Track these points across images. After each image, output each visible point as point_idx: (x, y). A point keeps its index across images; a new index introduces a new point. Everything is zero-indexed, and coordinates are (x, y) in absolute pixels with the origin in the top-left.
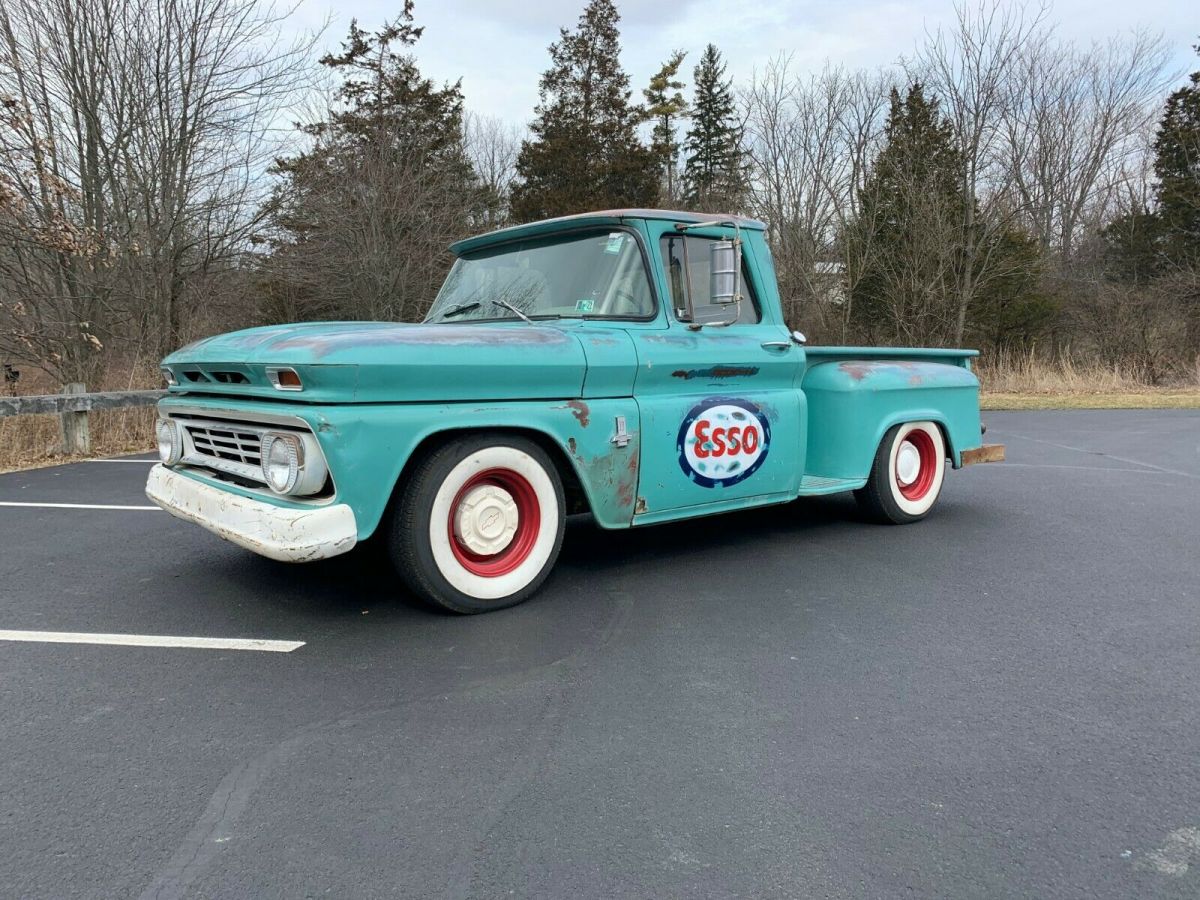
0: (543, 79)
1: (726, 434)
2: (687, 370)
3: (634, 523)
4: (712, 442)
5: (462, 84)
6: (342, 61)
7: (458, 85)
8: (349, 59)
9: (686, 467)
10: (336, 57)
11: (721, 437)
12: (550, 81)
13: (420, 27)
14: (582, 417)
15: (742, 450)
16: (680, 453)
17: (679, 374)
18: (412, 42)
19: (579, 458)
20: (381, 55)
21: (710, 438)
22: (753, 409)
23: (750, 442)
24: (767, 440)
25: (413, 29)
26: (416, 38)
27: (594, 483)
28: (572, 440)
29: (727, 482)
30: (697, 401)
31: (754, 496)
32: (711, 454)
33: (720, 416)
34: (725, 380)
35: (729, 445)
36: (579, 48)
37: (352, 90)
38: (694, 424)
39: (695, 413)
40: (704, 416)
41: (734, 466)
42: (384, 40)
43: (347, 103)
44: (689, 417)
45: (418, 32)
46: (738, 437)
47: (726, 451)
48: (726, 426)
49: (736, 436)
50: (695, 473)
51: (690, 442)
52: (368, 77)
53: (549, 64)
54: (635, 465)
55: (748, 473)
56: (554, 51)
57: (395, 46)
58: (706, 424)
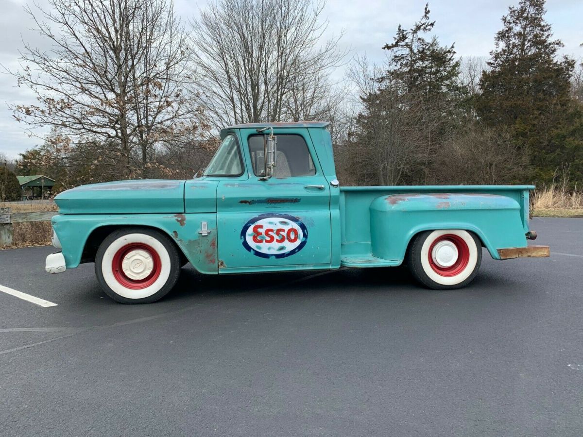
0: (496, 36)
1: (275, 232)
2: (249, 200)
3: (220, 272)
4: (265, 236)
5: (455, 46)
6: (393, 46)
7: (453, 47)
8: (396, 45)
9: (248, 248)
10: (390, 45)
11: (270, 233)
12: (502, 36)
13: (432, 22)
14: (182, 222)
15: (286, 241)
16: (243, 240)
18: (430, 30)
19: (180, 240)
20: (413, 40)
21: (264, 234)
22: (294, 220)
23: (292, 236)
24: (305, 236)
25: (430, 23)
26: (431, 28)
27: (190, 252)
28: (175, 232)
29: (278, 256)
30: (256, 215)
31: (303, 265)
32: (264, 241)
33: (270, 223)
34: (277, 205)
35: (276, 237)
36: (519, 15)
37: (396, 59)
38: (252, 226)
39: (253, 221)
40: (259, 223)
41: (282, 248)
42: (415, 32)
43: (396, 65)
44: (249, 223)
45: (432, 25)
46: (284, 234)
47: (275, 240)
48: (275, 228)
49: (282, 233)
50: (254, 250)
51: (249, 235)
52: (406, 51)
53: (502, 27)
54: (214, 244)
55: (293, 252)
56: (504, 20)
57: (420, 34)
58: (261, 227)
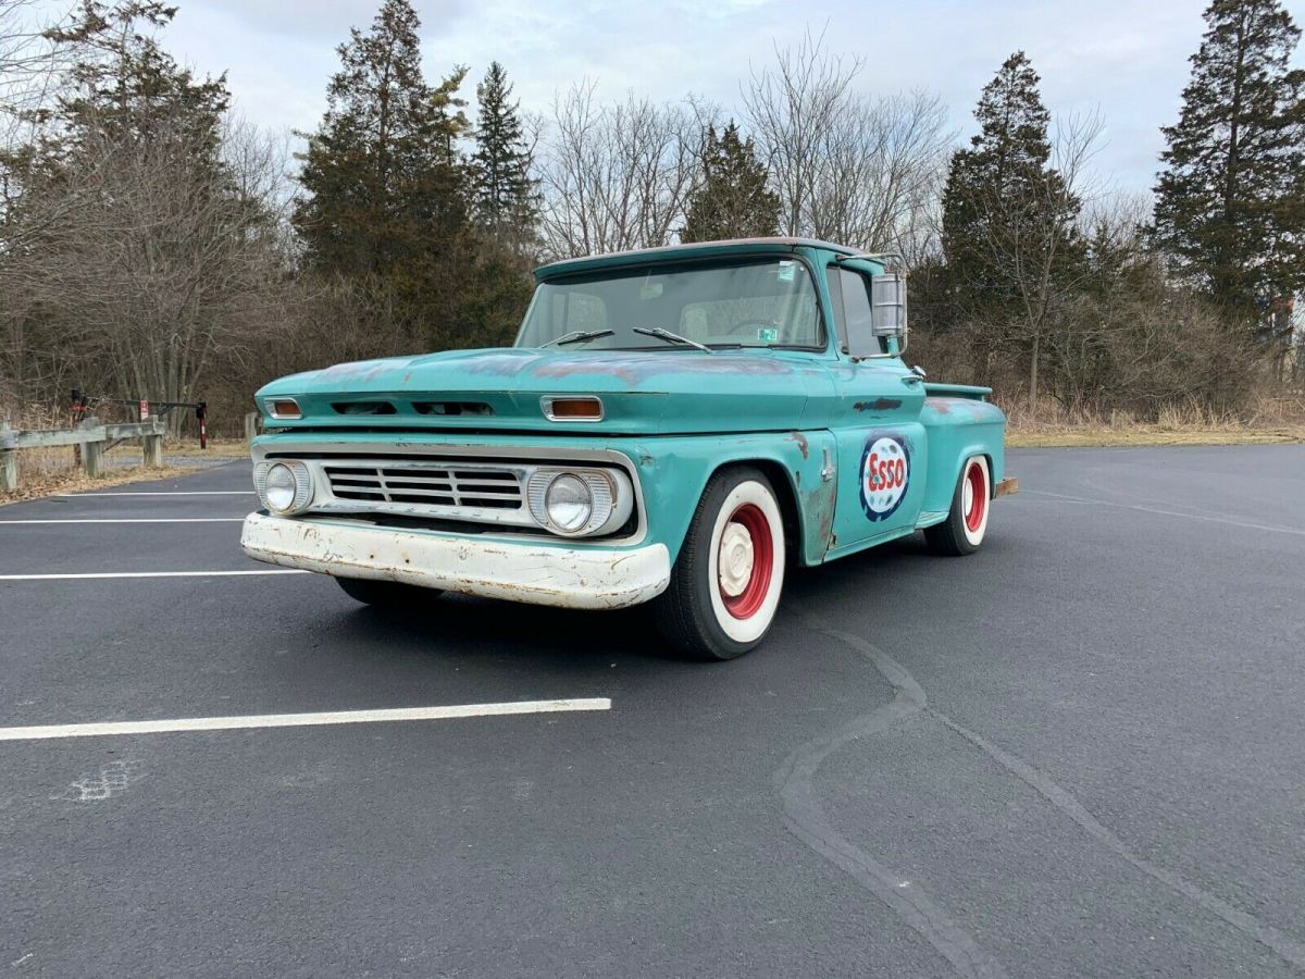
0: (332, 83)
1: (887, 466)
2: (861, 402)
3: (826, 560)
4: (879, 475)
5: (228, 77)
6: (72, 37)
7: (223, 80)
8: (81, 36)
9: (863, 501)
10: (64, 31)
11: (883, 470)
12: (339, 86)
13: (173, 7)
14: (804, 449)
15: (894, 483)
16: (860, 488)
17: (860, 407)
18: (162, 23)
20: (124, 35)
21: (878, 471)
22: (900, 441)
23: (899, 475)
24: (908, 473)
25: (164, 8)
26: (168, 19)
27: (808, 517)
28: (798, 473)
29: (884, 516)
30: (869, 433)
32: (877, 487)
33: (883, 449)
34: (884, 413)
35: (888, 478)
36: (374, 52)
37: (85, 73)
38: (869, 457)
39: (868, 446)
40: (874, 448)
41: (889, 499)
42: (126, 16)
43: (78, 88)
44: (866, 450)
45: (170, 13)
46: (893, 470)
47: (886, 484)
48: (886, 459)
50: (867, 506)
51: (867, 475)
52: (109, 58)
53: (339, 67)
54: (834, 499)
55: (896, 506)
56: (343, 52)
57: (141, 26)
58: (875, 457)
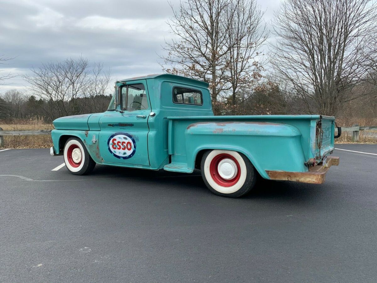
1: (121, 143)
2: (112, 124)
3: (103, 164)
4: (117, 145)
14: (86, 135)
15: (126, 149)
16: (108, 147)
19: (86, 145)
21: (116, 144)
22: (130, 136)
23: (129, 147)
24: (135, 147)
28: (85, 140)
30: (114, 133)
32: (117, 148)
33: (120, 138)
34: (124, 127)
35: (122, 147)
38: (112, 139)
39: (112, 136)
40: (115, 137)
41: (125, 153)
44: (111, 137)
46: (125, 145)
47: (121, 149)
48: (121, 141)
49: (124, 144)
50: (113, 153)
51: (111, 144)
58: (115, 140)
